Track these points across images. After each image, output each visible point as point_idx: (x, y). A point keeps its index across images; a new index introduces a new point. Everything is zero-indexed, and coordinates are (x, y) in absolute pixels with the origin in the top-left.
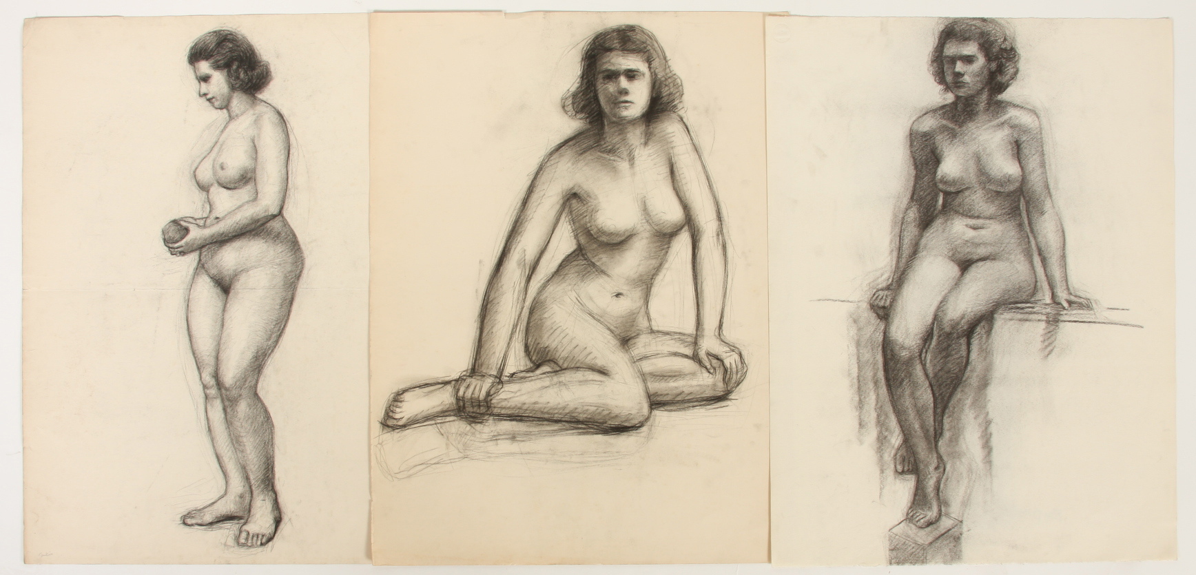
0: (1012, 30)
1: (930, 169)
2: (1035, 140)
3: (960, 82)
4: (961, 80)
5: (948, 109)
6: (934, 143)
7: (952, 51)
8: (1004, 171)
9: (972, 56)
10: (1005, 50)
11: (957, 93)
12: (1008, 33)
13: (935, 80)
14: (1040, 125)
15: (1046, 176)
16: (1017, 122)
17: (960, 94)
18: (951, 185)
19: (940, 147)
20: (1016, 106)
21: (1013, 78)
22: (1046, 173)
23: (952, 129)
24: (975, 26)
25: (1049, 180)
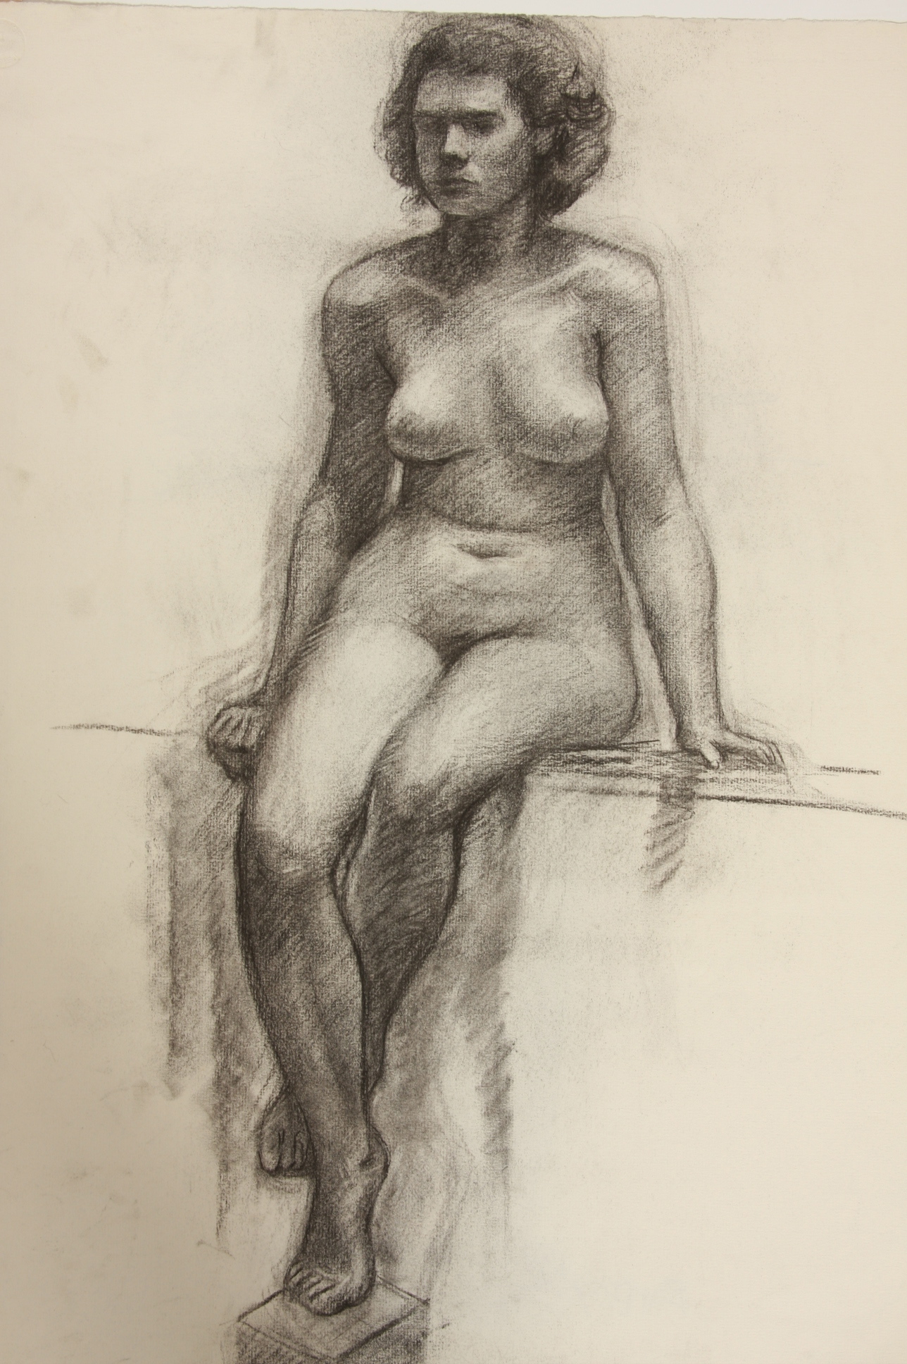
0: (595, 48)
1: (372, 402)
2: (646, 332)
3: (455, 181)
4: (457, 174)
5: (424, 248)
6: (384, 336)
7: (437, 100)
8: (563, 409)
9: (488, 114)
10: (577, 99)
11: (446, 209)
12: (584, 55)
13: (392, 175)
14: (661, 293)
15: (672, 426)
16: (600, 285)
17: (456, 212)
18: (424, 444)
19: (399, 346)
20: (598, 244)
21: (593, 173)
22: (672, 417)
23: (433, 300)
24: (501, 36)
25: (678, 436)
